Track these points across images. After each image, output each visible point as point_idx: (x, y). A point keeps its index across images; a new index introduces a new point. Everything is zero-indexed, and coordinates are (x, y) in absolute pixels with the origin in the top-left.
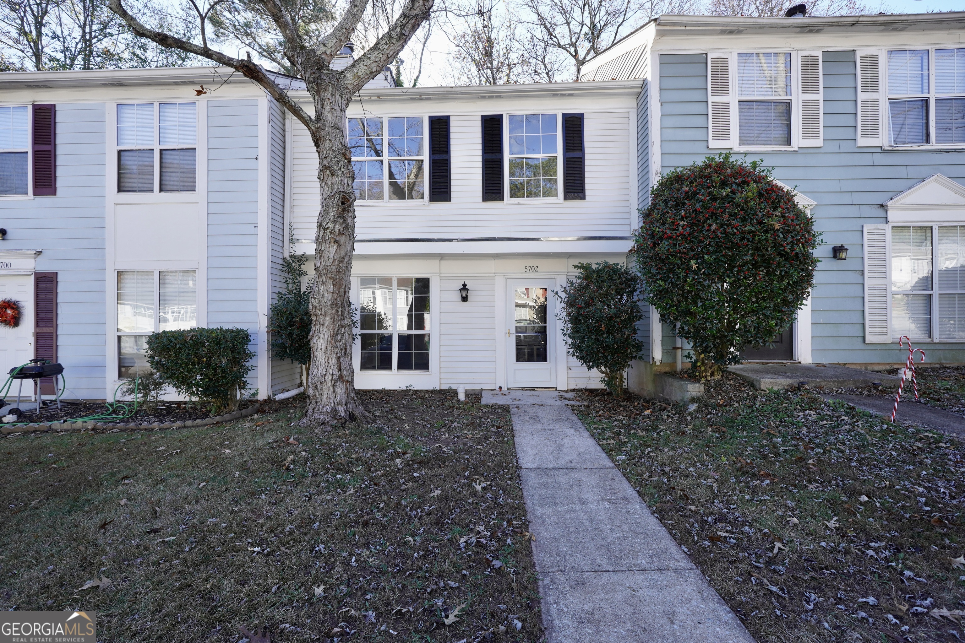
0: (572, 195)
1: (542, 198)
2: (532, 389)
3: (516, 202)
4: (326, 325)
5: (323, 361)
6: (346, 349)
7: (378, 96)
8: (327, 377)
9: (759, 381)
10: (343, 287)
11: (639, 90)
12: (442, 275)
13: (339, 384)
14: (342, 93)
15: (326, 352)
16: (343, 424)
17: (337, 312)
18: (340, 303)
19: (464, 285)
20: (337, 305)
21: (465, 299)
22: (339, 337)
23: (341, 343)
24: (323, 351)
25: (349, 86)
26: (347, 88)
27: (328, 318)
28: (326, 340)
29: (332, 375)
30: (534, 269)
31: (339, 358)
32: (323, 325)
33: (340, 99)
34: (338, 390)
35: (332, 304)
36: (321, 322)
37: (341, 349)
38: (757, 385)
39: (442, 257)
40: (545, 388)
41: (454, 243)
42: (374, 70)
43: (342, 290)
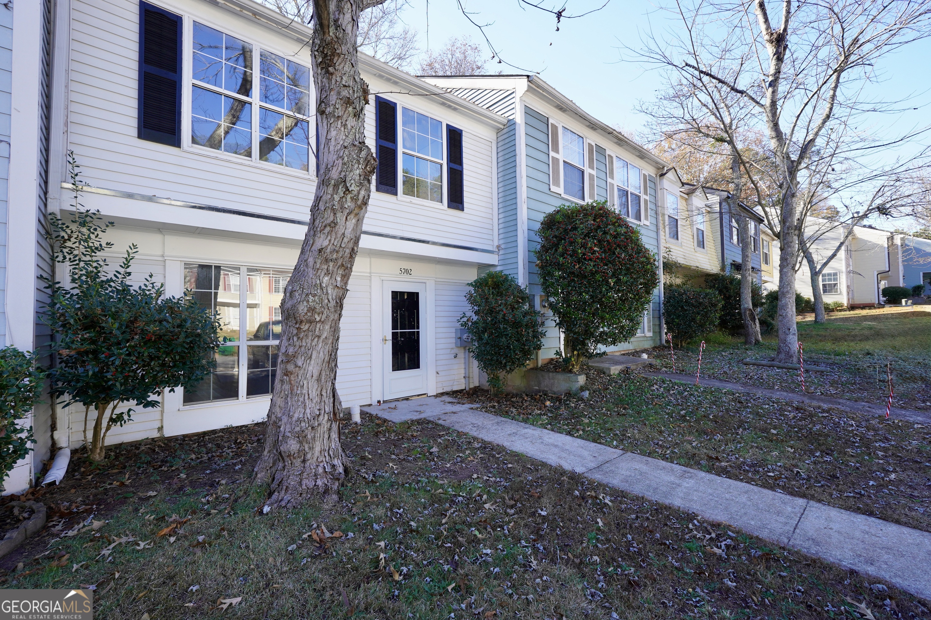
0: (454, 204)
1: (429, 201)
2: (407, 399)
3: (408, 200)
4: (323, 337)
5: (314, 393)
8: (321, 418)
9: (609, 369)
11: (502, 127)
15: (319, 380)
24: (315, 377)
27: (327, 327)
28: (320, 361)
30: (407, 272)
32: (319, 337)
36: (317, 333)
38: (607, 372)
40: (418, 395)
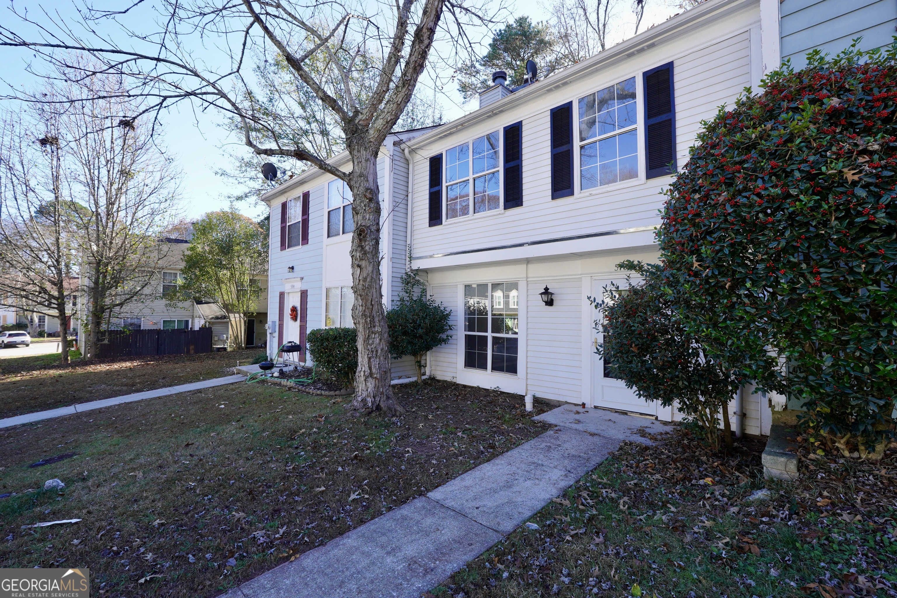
0: (658, 171)
1: (618, 183)
2: (625, 413)
3: (588, 194)
6: (377, 351)
7: (462, 125)
10: (370, 301)
12: (529, 279)
13: (370, 379)
14: (365, 148)
15: (361, 353)
16: (369, 413)
17: (366, 322)
18: (368, 314)
19: (546, 289)
20: (365, 316)
21: (550, 303)
22: (371, 342)
23: (372, 346)
25: (371, 140)
26: (371, 142)
27: (361, 326)
29: (364, 372)
31: (369, 359)
33: (364, 152)
34: (369, 384)
35: (362, 315)
37: (372, 352)
39: (528, 261)
40: (641, 414)
41: (526, 247)
42: (389, 119)
43: (369, 304)
